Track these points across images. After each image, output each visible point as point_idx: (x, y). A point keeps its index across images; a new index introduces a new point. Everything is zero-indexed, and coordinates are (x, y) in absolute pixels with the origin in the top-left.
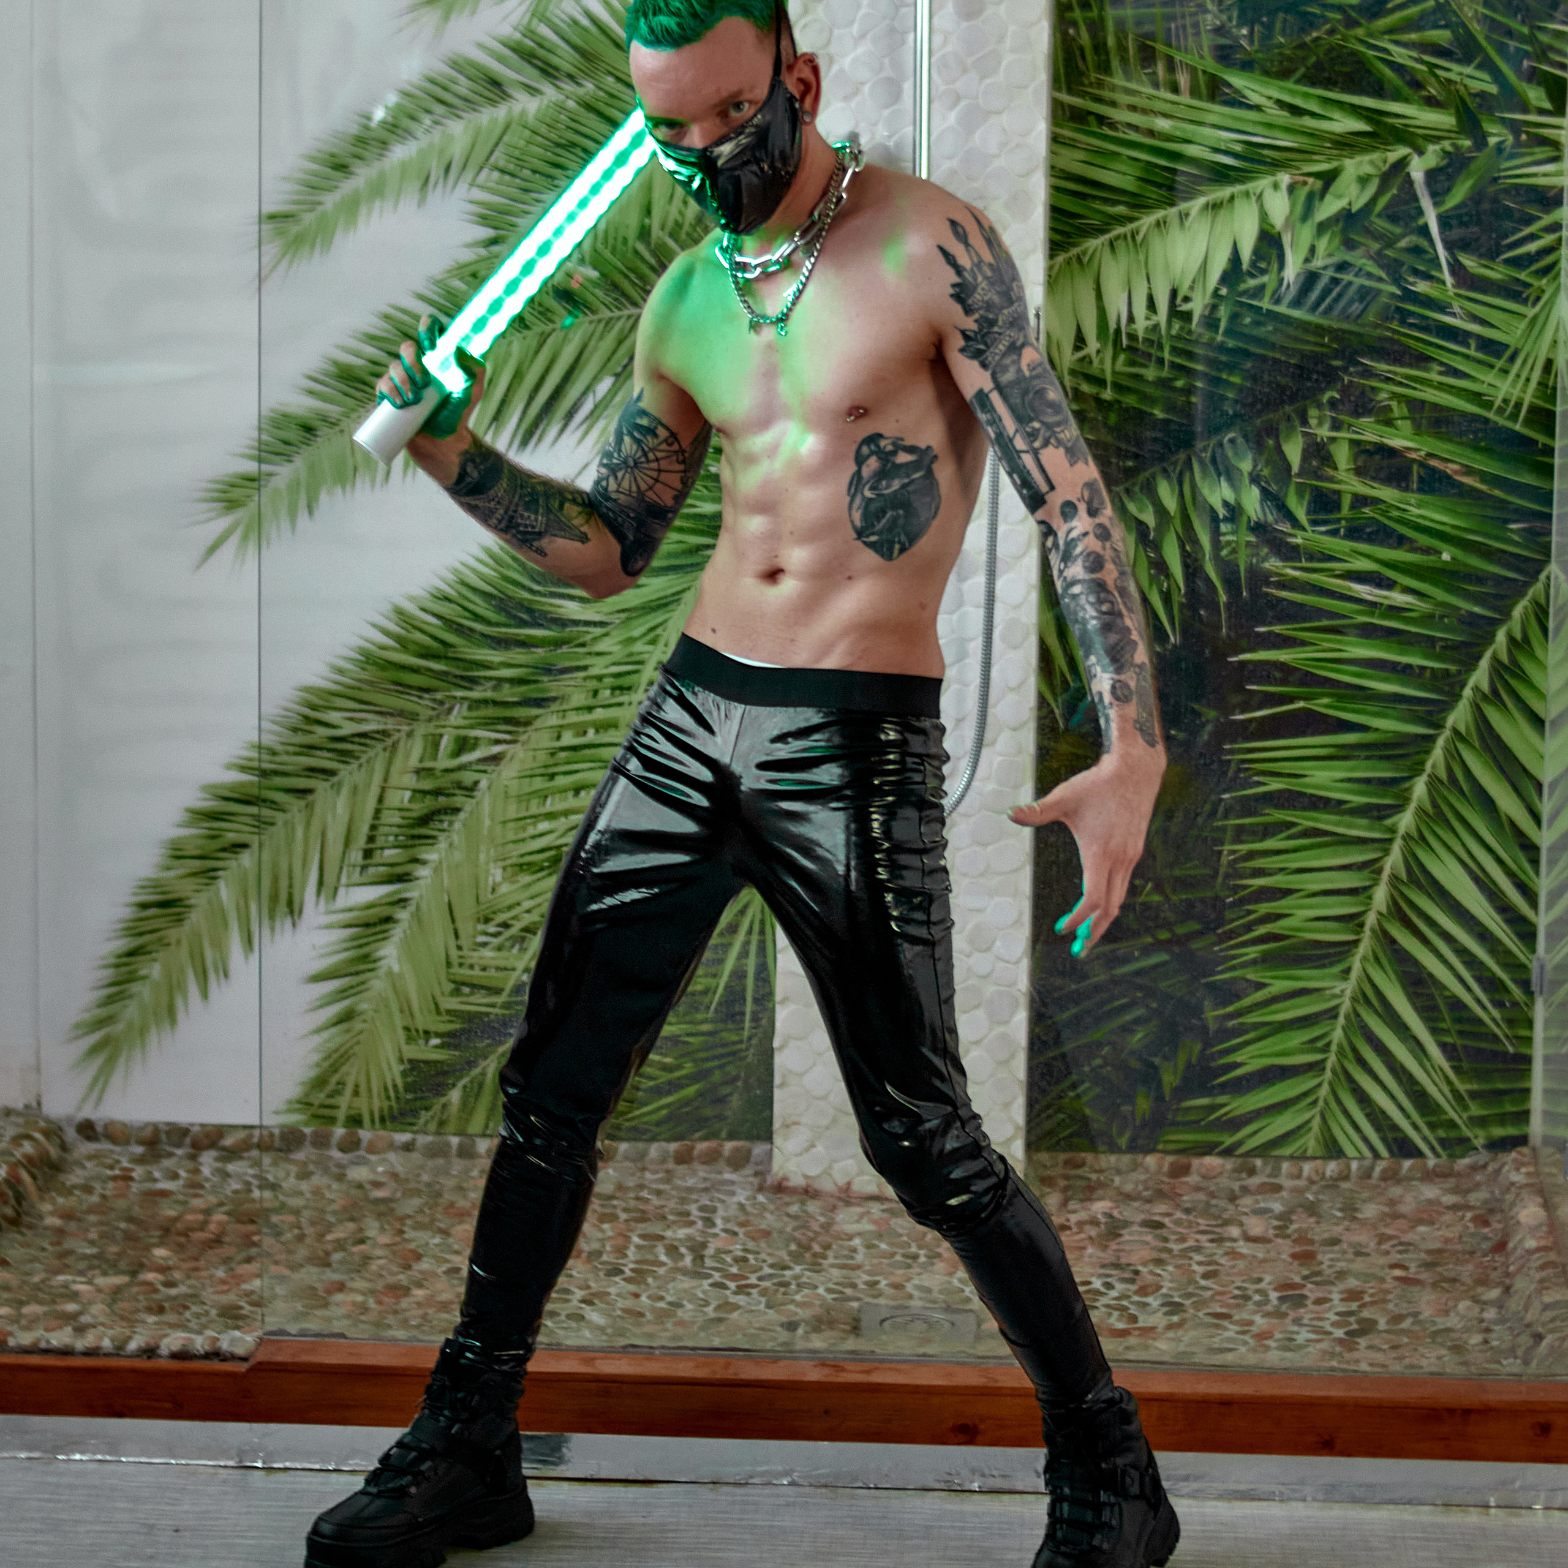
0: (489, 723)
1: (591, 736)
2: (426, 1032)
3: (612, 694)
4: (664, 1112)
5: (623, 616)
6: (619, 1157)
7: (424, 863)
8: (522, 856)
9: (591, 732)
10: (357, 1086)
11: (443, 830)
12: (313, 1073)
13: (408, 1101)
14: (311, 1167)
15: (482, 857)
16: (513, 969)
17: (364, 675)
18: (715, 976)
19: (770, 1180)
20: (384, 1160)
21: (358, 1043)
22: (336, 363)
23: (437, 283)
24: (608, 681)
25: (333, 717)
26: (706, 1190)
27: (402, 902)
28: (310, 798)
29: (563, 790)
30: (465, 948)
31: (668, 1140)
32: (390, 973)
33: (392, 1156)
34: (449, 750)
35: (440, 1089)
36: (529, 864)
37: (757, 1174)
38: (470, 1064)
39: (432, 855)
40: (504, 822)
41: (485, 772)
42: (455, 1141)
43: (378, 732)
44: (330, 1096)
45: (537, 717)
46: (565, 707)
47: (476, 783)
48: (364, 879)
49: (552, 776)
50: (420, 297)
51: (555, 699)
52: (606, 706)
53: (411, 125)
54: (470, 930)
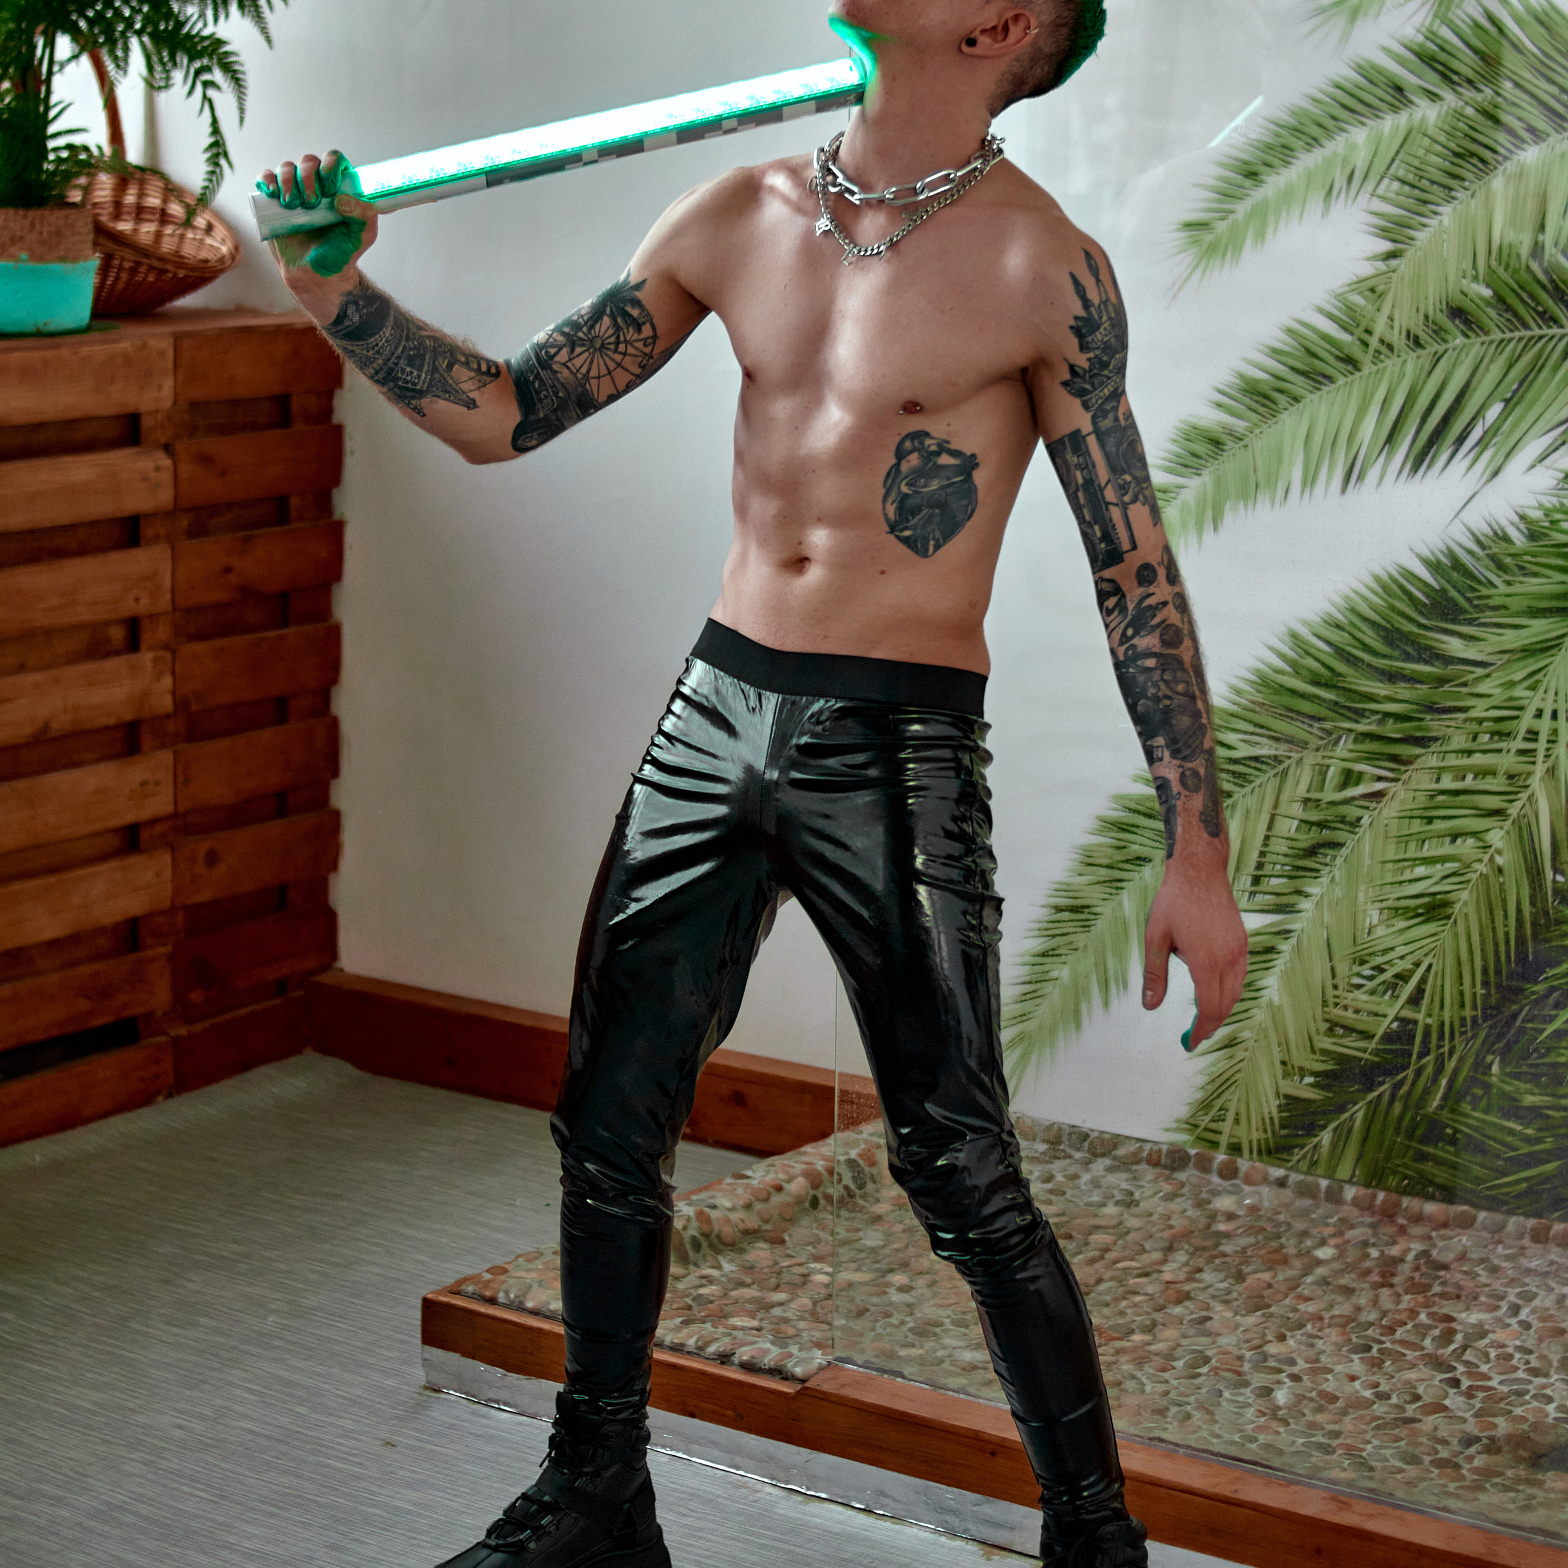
0: (1372, 758)
1: (1469, 782)
2: (1301, 1069)
3: (1491, 738)
4: (1524, 1185)
5: (1506, 657)
6: (1476, 1226)
7: (1307, 896)
8: (1399, 899)
9: (1470, 777)
10: (1238, 1114)
11: (1326, 865)
12: (1200, 1095)
13: (1282, 1137)
15: (1361, 896)
16: (1385, 1016)
17: (1259, 698)
20: (1259, 1193)
21: (1239, 1071)
22: (1241, 376)
23: (1337, 297)
24: (1489, 725)
25: (1233, 739)
27: (1284, 934)
29: (1441, 836)
30: (1341, 987)
31: (1527, 1215)
32: (1270, 1004)
34: (1336, 781)
35: (1312, 1129)
36: (1406, 909)
38: (1342, 1109)
39: (1314, 889)
40: (1383, 863)
41: (1367, 808)
42: (1324, 1183)
43: (1269, 757)
44: (1215, 1120)
45: (1418, 756)
46: (1444, 748)
47: (1359, 819)
48: (1256, 906)
49: (1430, 820)
50: (1321, 311)
51: (1436, 739)
52: (1485, 752)
53: (1315, 131)
54: (1347, 972)
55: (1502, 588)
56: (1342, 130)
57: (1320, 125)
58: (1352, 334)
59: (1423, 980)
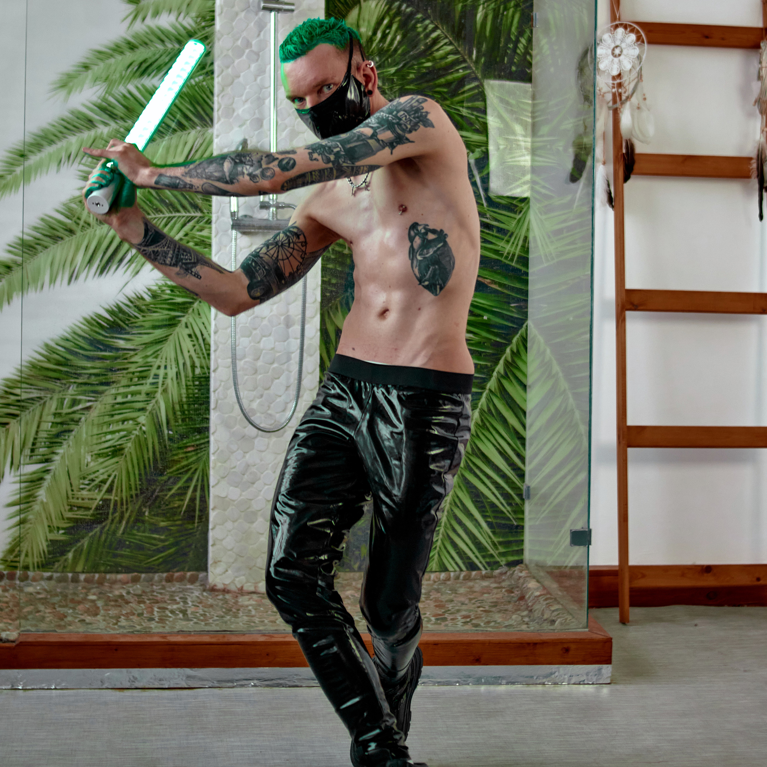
0: (85, 393)
1: (129, 398)
2: (58, 528)
3: (139, 380)
4: (161, 560)
5: (144, 346)
6: (142, 580)
7: (57, 454)
8: (100, 450)
9: (129, 396)
10: (27, 552)
11: (65, 440)
12: (8, 547)
13: (49, 558)
14: (8, 588)
15: (82, 451)
16: (96, 499)
17: (32, 373)
18: (182, 500)
19: (208, 587)
20: (40, 584)
21: (27, 534)
23: (64, 205)
24: (138, 374)
25: (18, 391)
26: (180, 592)
27: (47, 471)
28: (7, 426)
29: (117, 421)
30: (75, 490)
31: (162, 572)
32: (42, 502)
33: (43, 583)
34: (68, 406)
35: (63, 553)
36: (102, 454)
37: (201, 585)
38: (78, 541)
39: (60, 451)
40: (92, 436)
41: (84, 414)
42: (70, 575)
43: (37, 398)
44: (15, 557)
45: (106, 390)
46: (118, 386)
47: (80, 419)
48: (31, 462)
49: (112, 416)
50: (58, 211)
51: (113, 382)
52: (136, 385)
53: (54, 138)
54: (77, 483)
55: (141, 318)
56: (65, 137)
57: (55, 136)
58: (71, 220)
59: (113, 482)
